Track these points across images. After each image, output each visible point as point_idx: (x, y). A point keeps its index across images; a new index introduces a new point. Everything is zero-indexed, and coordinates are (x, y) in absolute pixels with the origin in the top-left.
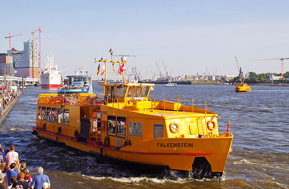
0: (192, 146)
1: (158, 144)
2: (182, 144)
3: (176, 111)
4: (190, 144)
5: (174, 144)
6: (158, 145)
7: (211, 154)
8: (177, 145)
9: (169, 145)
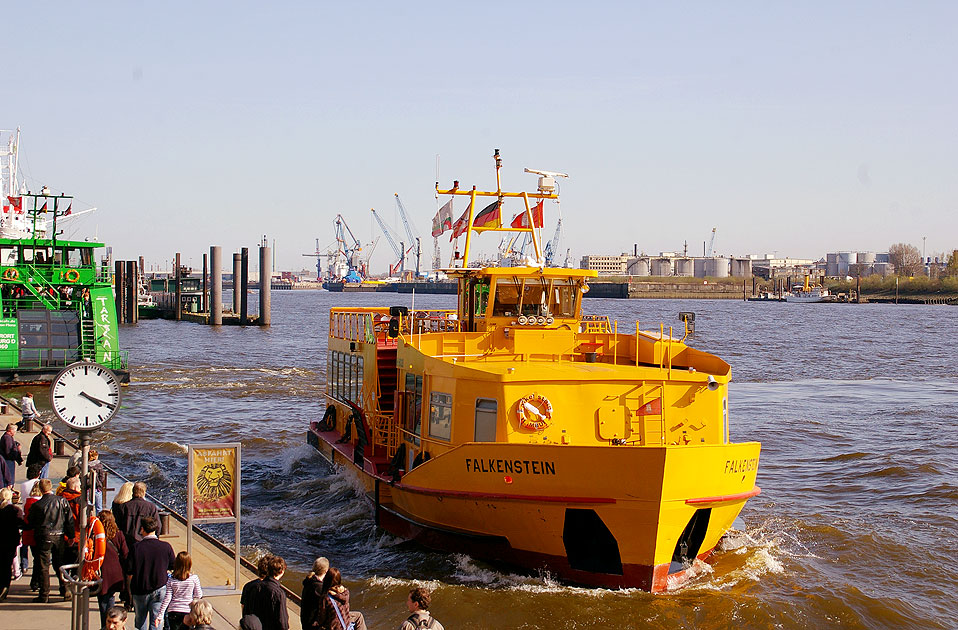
0: (553, 472)
1: (468, 460)
2: (527, 463)
3: (658, 366)
4: (547, 464)
5: (506, 464)
6: (468, 465)
7: (613, 501)
8: (514, 468)
9: (495, 465)
